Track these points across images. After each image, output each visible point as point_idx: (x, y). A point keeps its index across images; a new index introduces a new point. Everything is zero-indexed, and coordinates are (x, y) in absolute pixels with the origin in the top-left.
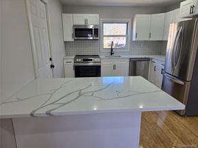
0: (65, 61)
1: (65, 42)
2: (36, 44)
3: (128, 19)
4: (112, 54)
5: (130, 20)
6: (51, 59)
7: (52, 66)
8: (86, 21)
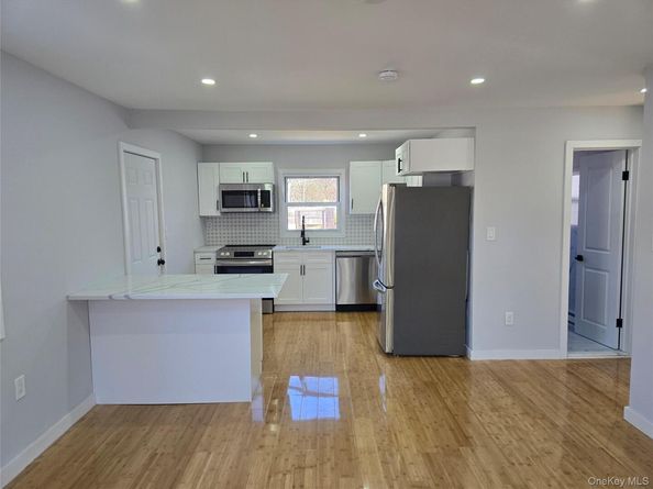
0: (198, 256)
1: (201, 217)
2: (131, 231)
3: (339, 171)
4: (305, 242)
5: (343, 171)
6: (159, 250)
7: (161, 262)
8: (245, 175)
